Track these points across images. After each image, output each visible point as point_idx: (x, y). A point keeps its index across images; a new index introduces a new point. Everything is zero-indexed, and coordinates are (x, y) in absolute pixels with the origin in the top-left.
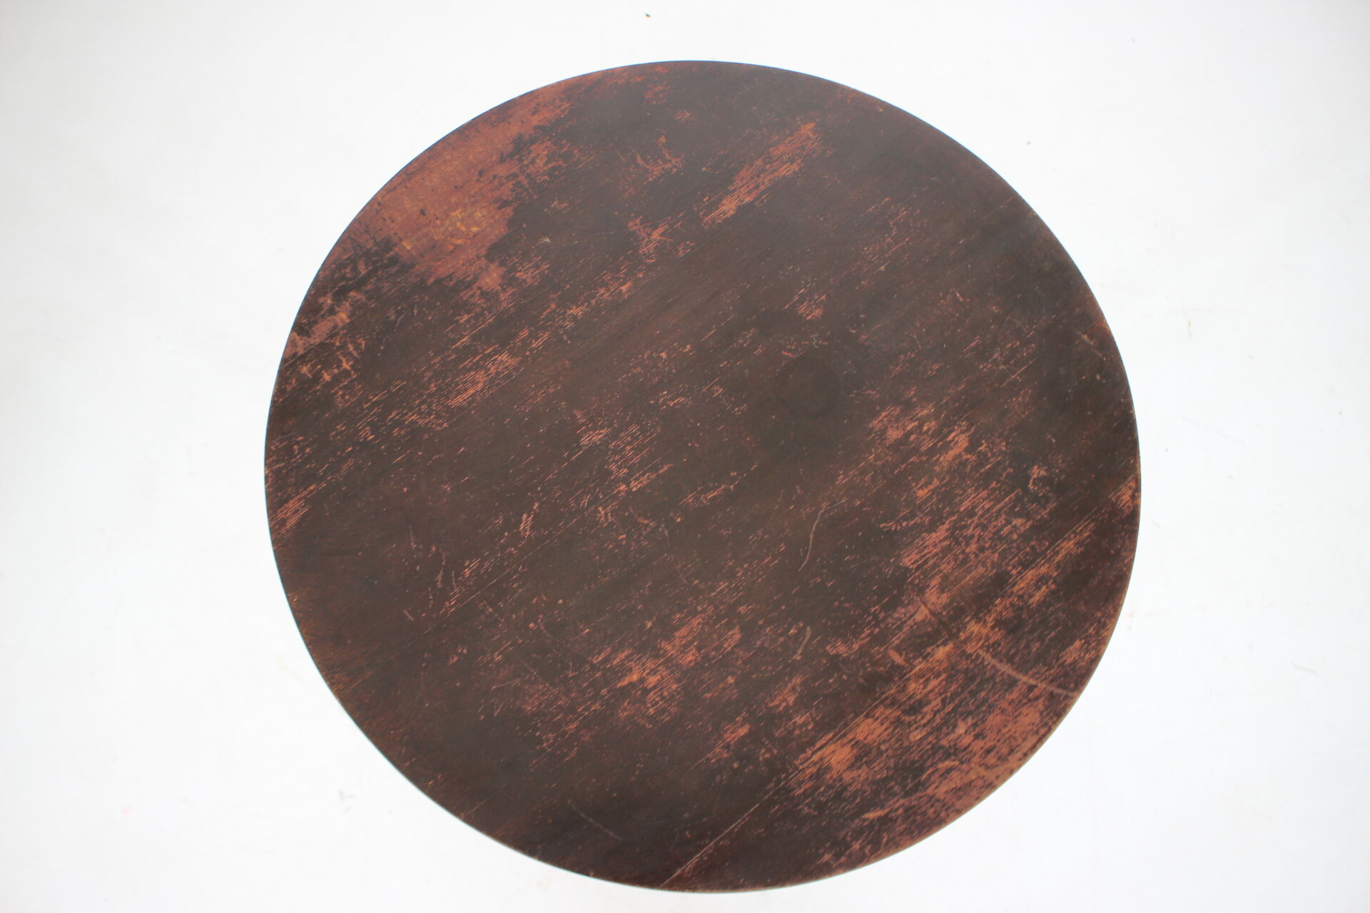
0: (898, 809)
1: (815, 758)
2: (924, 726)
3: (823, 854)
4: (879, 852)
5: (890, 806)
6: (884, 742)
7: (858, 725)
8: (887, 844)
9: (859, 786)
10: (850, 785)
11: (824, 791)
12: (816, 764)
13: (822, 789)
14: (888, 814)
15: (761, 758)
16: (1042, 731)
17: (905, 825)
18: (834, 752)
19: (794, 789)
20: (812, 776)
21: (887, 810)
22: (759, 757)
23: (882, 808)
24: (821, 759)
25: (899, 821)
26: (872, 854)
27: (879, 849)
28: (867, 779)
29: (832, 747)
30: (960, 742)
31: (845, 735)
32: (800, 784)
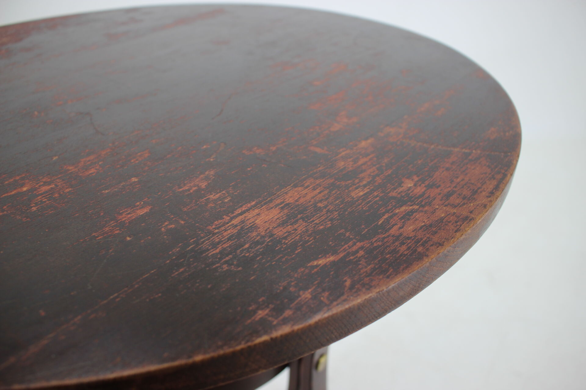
0: (357, 252)
1: (235, 222)
2: (365, 186)
3: (255, 312)
4: (343, 298)
5: (345, 250)
6: (321, 201)
7: (286, 193)
8: (352, 287)
9: (297, 238)
10: (285, 238)
11: (248, 248)
12: (236, 226)
13: (247, 246)
14: (345, 257)
15: (163, 229)
16: (499, 177)
17: (372, 266)
18: (258, 215)
19: (208, 250)
20: (232, 236)
21: (342, 255)
22: (161, 228)
23: (335, 253)
24: (243, 222)
25: (363, 262)
26: (332, 302)
27: (343, 294)
28: (307, 231)
29: (257, 211)
30: (412, 192)
31: (271, 201)
32: (215, 245)
